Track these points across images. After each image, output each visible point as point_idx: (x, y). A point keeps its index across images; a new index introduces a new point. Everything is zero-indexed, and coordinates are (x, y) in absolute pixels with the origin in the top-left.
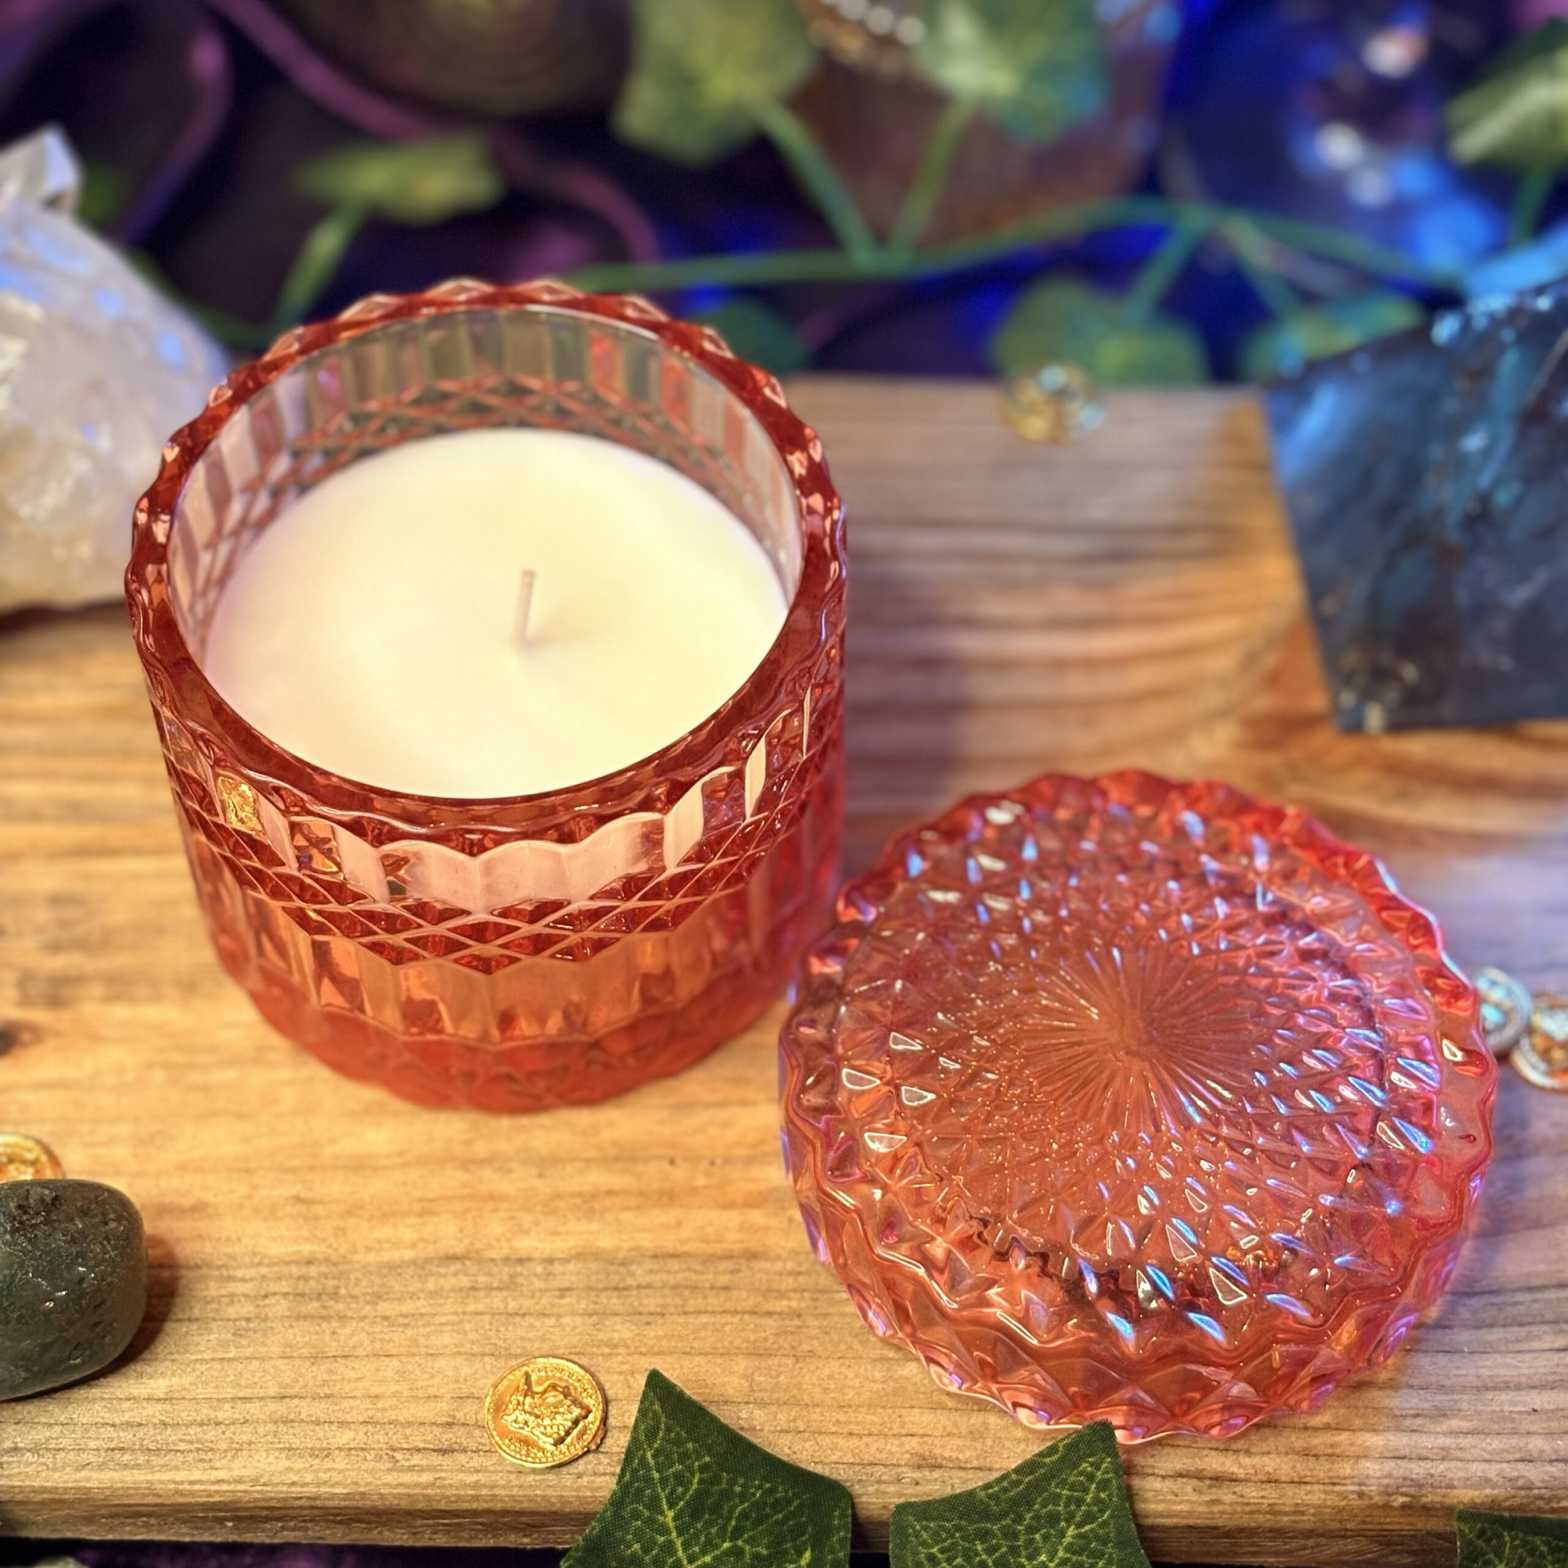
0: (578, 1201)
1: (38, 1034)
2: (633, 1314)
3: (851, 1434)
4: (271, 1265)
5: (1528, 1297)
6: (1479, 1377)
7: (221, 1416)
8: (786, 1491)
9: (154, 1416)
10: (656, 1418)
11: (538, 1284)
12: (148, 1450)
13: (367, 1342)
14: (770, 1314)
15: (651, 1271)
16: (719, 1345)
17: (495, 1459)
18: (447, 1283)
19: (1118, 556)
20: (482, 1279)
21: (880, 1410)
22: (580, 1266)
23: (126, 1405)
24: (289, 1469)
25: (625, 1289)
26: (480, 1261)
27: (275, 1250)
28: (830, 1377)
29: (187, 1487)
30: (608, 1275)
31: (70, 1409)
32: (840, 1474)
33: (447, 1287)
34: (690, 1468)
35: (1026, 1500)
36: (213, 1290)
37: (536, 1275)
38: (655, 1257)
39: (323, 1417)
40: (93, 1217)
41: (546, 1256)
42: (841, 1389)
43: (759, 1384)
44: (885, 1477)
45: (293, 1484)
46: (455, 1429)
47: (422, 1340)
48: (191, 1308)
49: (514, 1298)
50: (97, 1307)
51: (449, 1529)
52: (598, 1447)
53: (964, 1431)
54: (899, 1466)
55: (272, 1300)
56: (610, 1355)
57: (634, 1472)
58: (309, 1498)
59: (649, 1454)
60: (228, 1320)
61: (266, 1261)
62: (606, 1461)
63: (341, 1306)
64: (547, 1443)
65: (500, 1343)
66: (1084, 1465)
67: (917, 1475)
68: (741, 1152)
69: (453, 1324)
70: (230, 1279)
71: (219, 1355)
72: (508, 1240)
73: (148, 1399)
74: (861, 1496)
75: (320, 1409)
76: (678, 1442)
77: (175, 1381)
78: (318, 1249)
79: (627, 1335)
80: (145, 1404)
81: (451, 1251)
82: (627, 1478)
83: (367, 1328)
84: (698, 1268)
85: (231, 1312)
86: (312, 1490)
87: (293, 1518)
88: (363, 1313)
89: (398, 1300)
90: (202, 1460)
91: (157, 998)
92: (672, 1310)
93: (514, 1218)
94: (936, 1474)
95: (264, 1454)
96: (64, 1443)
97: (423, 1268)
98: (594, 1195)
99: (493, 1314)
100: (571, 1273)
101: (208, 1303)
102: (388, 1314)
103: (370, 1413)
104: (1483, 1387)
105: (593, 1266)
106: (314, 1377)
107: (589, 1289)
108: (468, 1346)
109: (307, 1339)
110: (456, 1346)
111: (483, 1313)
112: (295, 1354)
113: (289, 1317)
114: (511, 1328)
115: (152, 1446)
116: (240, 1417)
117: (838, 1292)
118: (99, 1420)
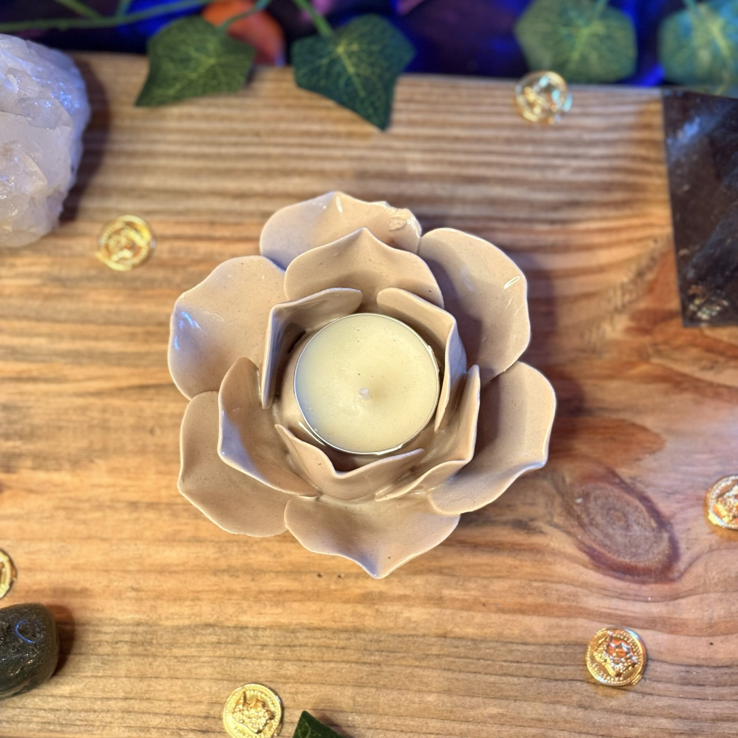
0: (271, 595)
2: (297, 661)
3: (402, 731)
4: (119, 625)
6: (715, 713)
7: (96, 707)
9: (64, 706)
10: (306, 728)
12: (62, 724)
13: (166, 670)
14: (365, 663)
15: (306, 637)
16: (339, 680)
18: (206, 639)
20: (223, 638)
21: (417, 719)
22: (272, 632)
23: (50, 699)
26: (222, 627)
27: (122, 617)
28: (393, 700)
30: (285, 638)
31: (24, 700)
33: (206, 641)
36: (91, 638)
37: (250, 637)
38: (309, 629)
39: (145, 710)
41: (255, 626)
42: (399, 706)
43: (358, 702)
46: (210, 719)
47: (193, 670)
48: (80, 648)
49: (239, 649)
52: (279, 734)
53: (457, 733)
55: (120, 645)
56: (285, 683)
60: (99, 655)
63: (153, 650)
64: (254, 732)
65: (232, 674)
68: (354, 571)
69: (208, 662)
70: (99, 632)
71: (95, 674)
72: (236, 617)
73: (62, 697)
77: (73, 687)
78: (143, 617)
79: (294, 673)
80: (59, 699)
81: (208, 622)
83: (167, 663)
84: (330, 636)
85: (100, 650)
88: (165, 654)
89: (182, 647)
90: (88, 730)
91: (58, 469)
92: (317, 659)
93: (238, 604)
95: (117, 729)
96: (22, 718)
98: (280, 593)
99: (228, 658)
100: (267, 637)
101: (89, 645)
102: (177, 655)
103: (168, 709)
104: (717, 719)
105: (278, 633)
106: (141, 689)
107: (276, 645)
108: (216, 675)
109: (137, 667)
110: (210, 674)
111: (224, 657)
112: (131, 675)
113: (128, 655)
114: (237, 666)
115: (64, 722)
116: (105, 708)
117: (399, 652)
118: (38, 707)
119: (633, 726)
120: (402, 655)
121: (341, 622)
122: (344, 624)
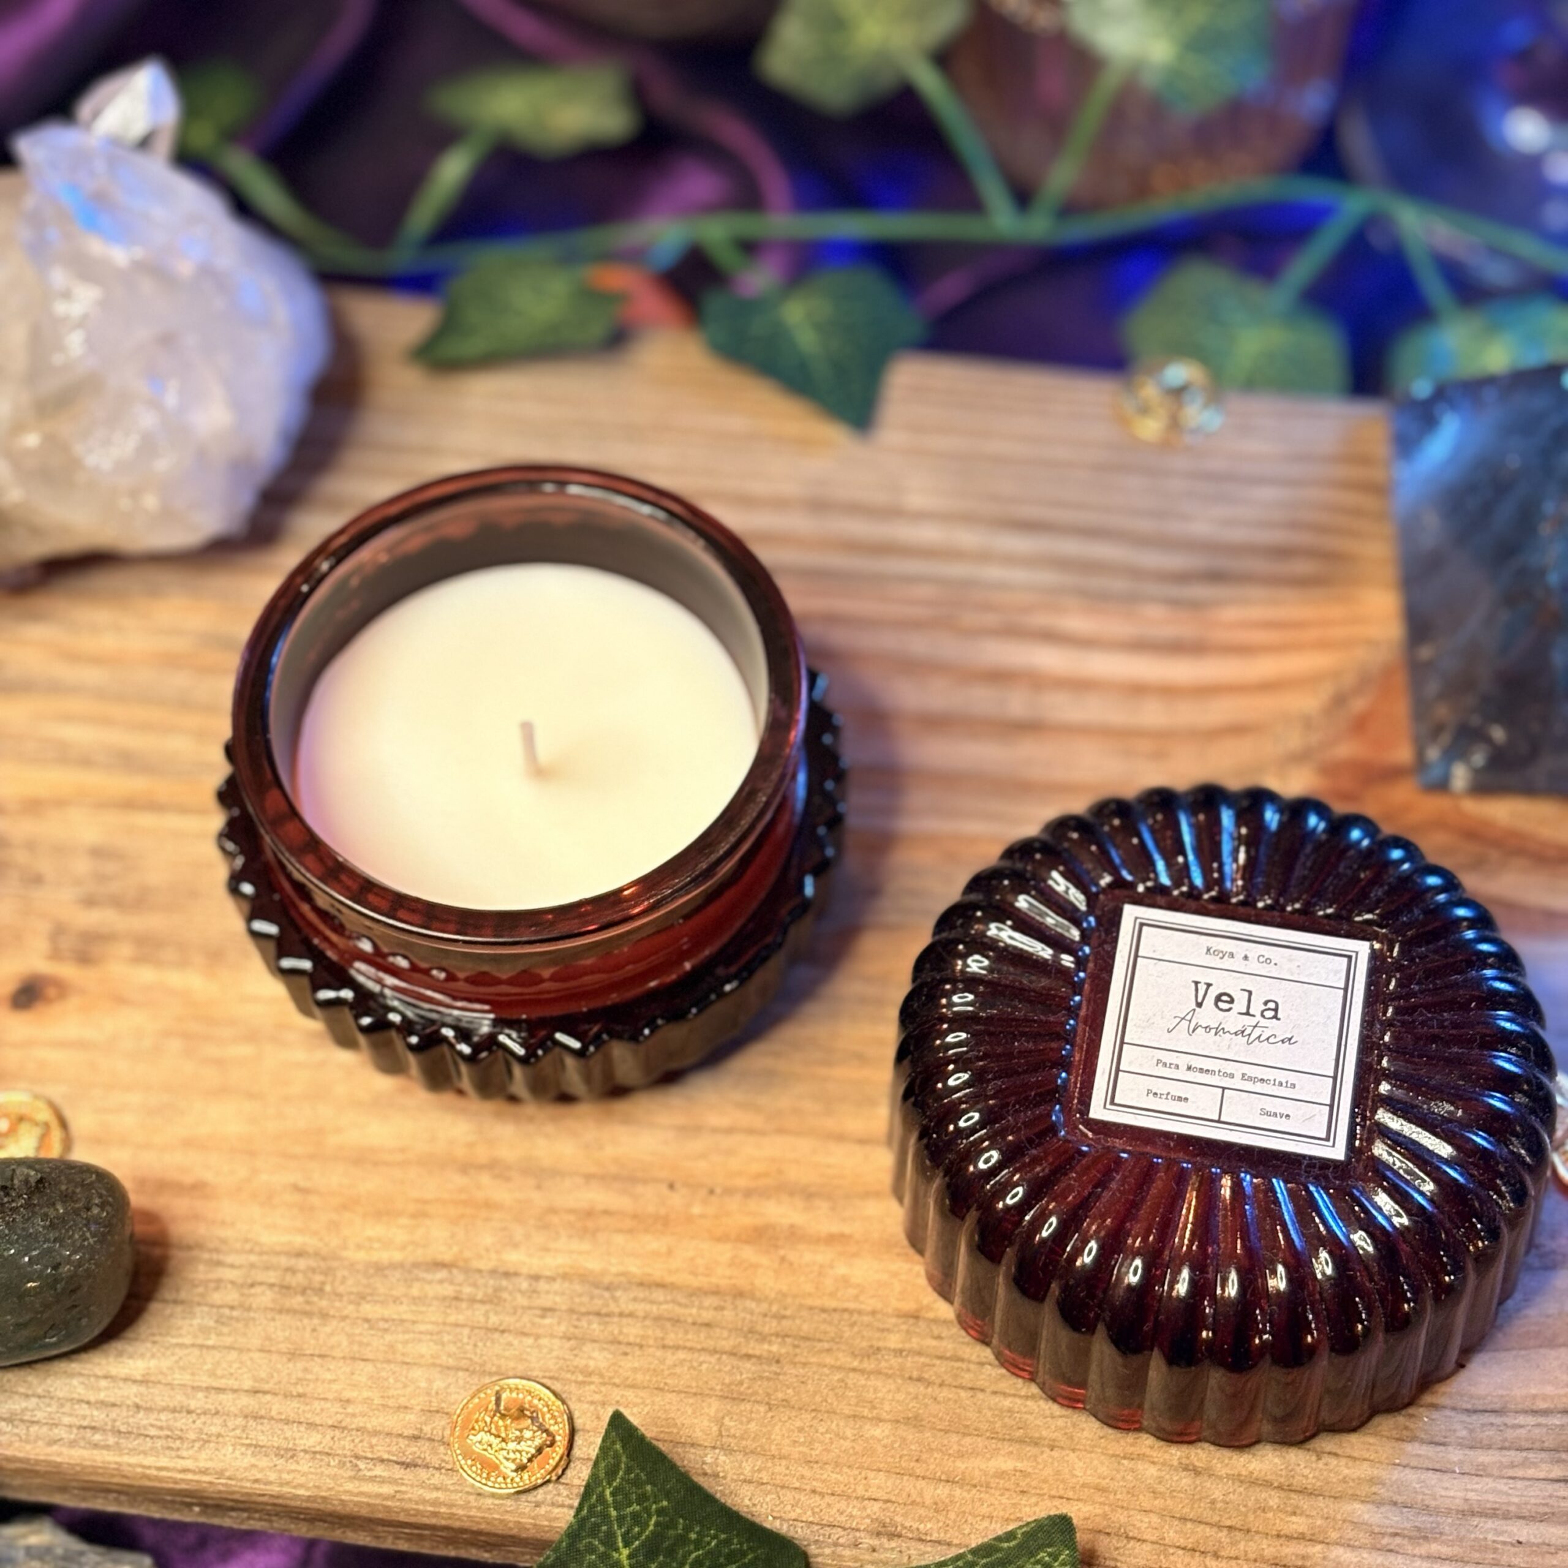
0: (572, 1218)
1: (62, 989)
2: (612, 1342)
3: (814, 1491)
4: (261, 1253)
5: (1531, 1420)
6: (1466, 1500)
7: (193, 1404)
8: (741, 1544)
9: (128, 1397)
10: (616, 1456)
11: (521, 1301)
12: (120, 1432)
13: (345, 1343)
14: (748, 1357)
15: (635, 1299)
16: (694, 1384)
17: (455, 1479)
18: (431, 1290)
19: (1216, 577)
20: (467, 1290)
21: (845, 1469)
22: (566, 1285)
23: (103, 1383)
24: (254, 1466)
25: (608, 1315)
26: (467, 1271)
27: (268, 1239)
28: (801, 1430)
29: (154, 1472)
30: (592, 1298)
31: (49, 1381)
32: (799, 1533)
33: (431, 1293)
34: (647, 1510)
36: (201, 1272)
37: (520, 1291)
38: (641, 1284)
39: (292, 1416)
40: (76, 1202)
41: (532, 1272)
42: (810, 1444)
43: (728, 1430)
44: (841, 1541)
45: (256, 1481)
46: (420, 1443)
47: (400, 1346)
48: (178, 1290)
49: (496, 1313)
50: (73, 1291)
51: (409, 1538)
52: (559, 1477)
53: (928, 1502)
54: (858, 1530)
55: (258, 1290)
56: (583, 1383)
57: (592, 1508)
58: (272, 1496)
59: (608, 1492)
60: (212, 1306)
61: (257, 1249)
62: (565, 1493)
63: (324, 1303)
64: (508, 1468)
65: (476, 1359)
66: (1042, 1554)
67: (875, 1542)
68: (742, 1182)
69: (431, 1334)
70: (219, 1263)
71: (199, 1341)
72: (498, 1252)
73: (126, 1380)
74: (817, 1556)
75: (291, 1408)
76: (637, 1483)
77: (153, 1363)
78: (310, 1242)
79: (603, 1365)
80: (121, 1384)
81: (440, 1258)
82: (585, 1512)
83: (347, 1329)
84: (683, 1301)
85: (217, 1297)
86: (275, 1489)
87: (256, 1511)
88: (346, 1312)
89: (382, 1303)
90: (170, 1448)
91: (183, 963)
92: (651, 1342)
93: (504, 1229)
94: (893, 1544)
95: (230, 1448)
96: (39, 1415)
97: (410, 1272)
98: (589, 1214)
99: (473, 1328)
100: (556, 1293)
101: (195, 1286)
102: (370, 1316)
103: (339, 1417)
104: (1469, 1512)
105: (578, 1288)
106: (289, 1375)
107: (572, 1311)
108: (444, 1358)
109: (287, 1334)
110: (432, 1356)
111: (463, 1326)
112: (273, 1349)
113: (272, 1310)
114: (488, 1344)
115: (123, 1429)
116: (212, 1407)
117: (820, 1341)
118: (75, 1396)
119: (1294, 1514)
120: (826, 1345)
121: (707, 1275)
122: (714, 1280)
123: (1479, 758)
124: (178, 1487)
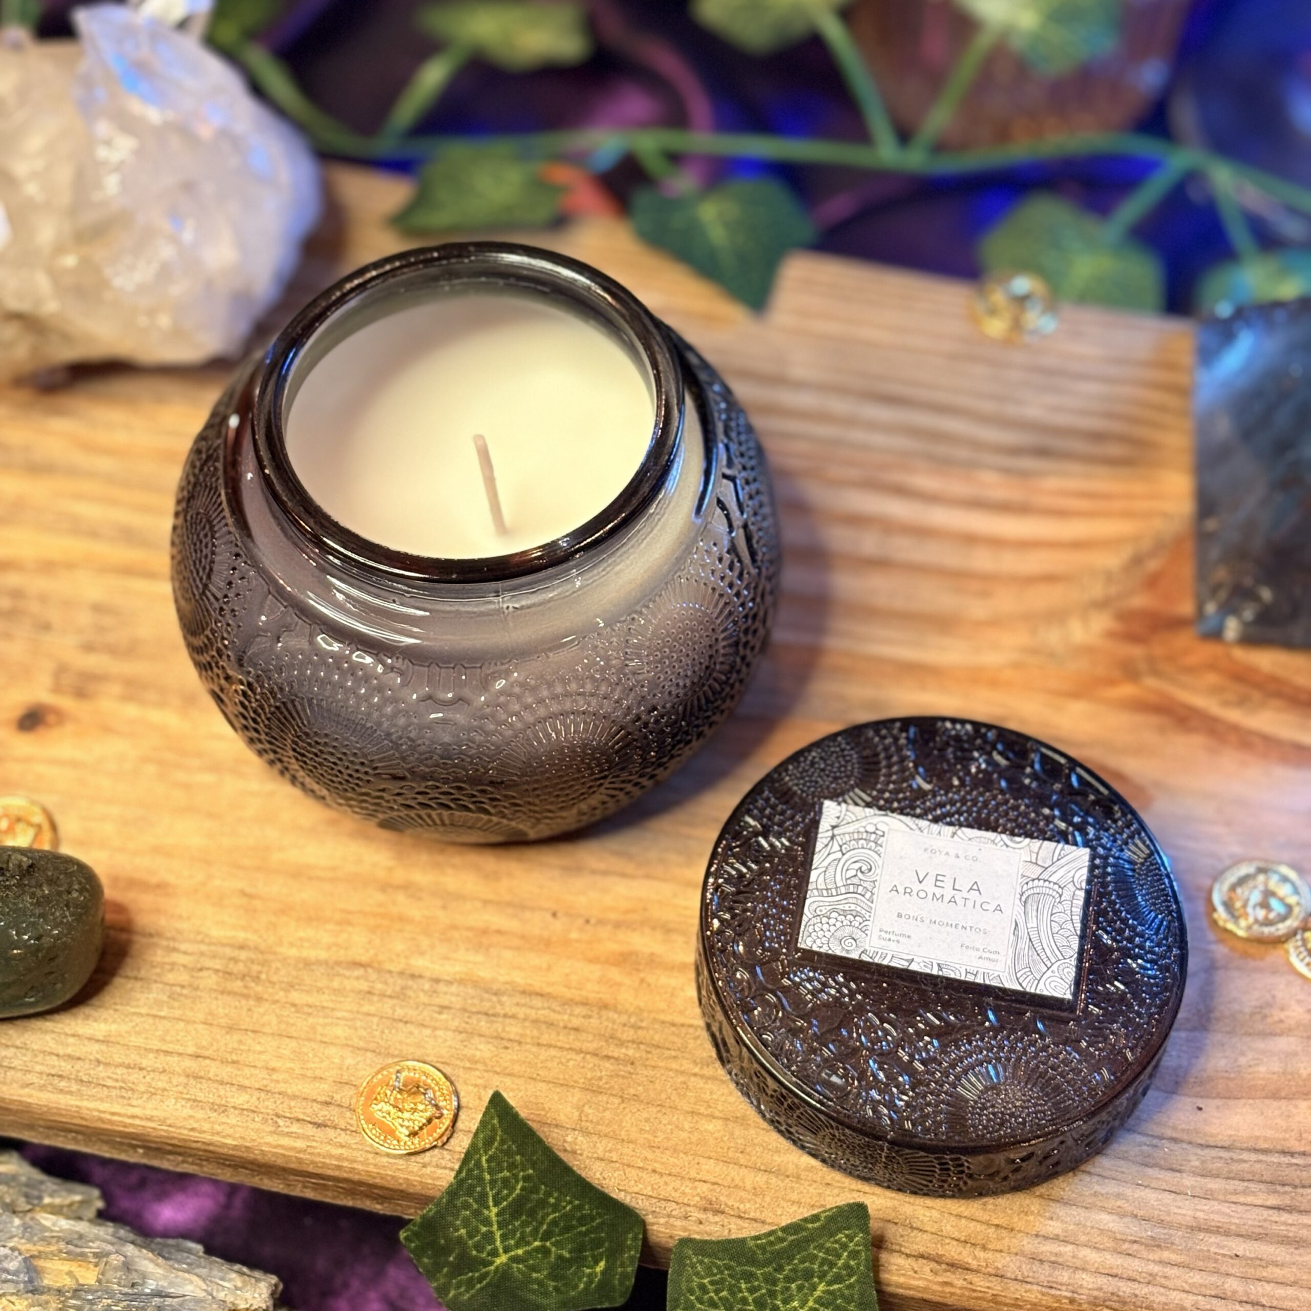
0: (470, 934)
1: (60, 716)
2: (496, 1038)
3: (654, 1171)
4: (210, 944)
5: (1253, 1157)
6: (1195, 1218)
7: (144, 1063)
8: (591, 1210)
9: (91, 1053)
10: (494, 1129)
11: (423, 998)
12: (82, 1081)
13: (274, 1021)
14: (608, 1057)
15: (518, 1004)
16: (561, 1076)
17: (358, 1139)
18: (349, 984)
19: (1042, 452)
20: (379, 986)
21: (682, 1155)
22: (461, 988)
23: (71, 1040)
24: (191, 1117)
25: (494, 1015)
26: (380, 971)
27: (216, 933)
28: (647, 1120)
29: (108, 1117)
30: (482, 1000)
31: (26, 1035)
32: (639, 1204)
33: (348, 987)
34: (515, 1176)
35: (787, 1255)
36: (159, 956)
37: (423, 990)
38: (523, 992)
39: (226, 1079)
40: (59, 886)
41: (434, 976)
42: (654, 1132)
43: (587, 1116)
44: (674, 1213)
45: (193, 1129)
46: (331, 1108)
47: (319, 1029)
48: (139, 970)
49: (402, 1007)
50: (52, 959)
51: (316, 1187)
52: (444, 1144)
53: (748, 1187)
54: (689, 1205)
55: (205, 973)
56: (470, 1069)
57: (470, 1171)
58: (204, 1143)
59: (484, 1159)
60: (166, 984)
61: (207, 940)
62: (448, 1157)
63: (259, 989)
64: (403, 1133)
65: (382, 1043)
66: (840, 1235)
67: (702, 1216)
68: (613, 916)
69: (347, 1020)
70: (175, 950)
71: (154, 1012)
72: (406, 957)
73: (90, 1039)
74: (653, 1224)
75: (225, 1072)
76: (508, 1153)
77: (114, 1027)
78: (252, 938)
79: (487, 1055)
80: (86, 1042)
81: (358, 958)
82: (463, 1174)
83: (278, 1011)
84: (558, 1008)
85: (170, 977)
86: (207, 1137)
87: (190, 1156)
88: (277, 997)
89: (308, 992)
90: (123, 1097)
91: (162, 704)
92: (529, 1040)
93: (413, 939)
94: (717, 1219)
95: (173, 1101)
96: (16, 1063)
97: (332, 968)
98: (485, 932)
99: (382, 1017)
100: (452, 994)
101: (153, 967)
102: (297, 1002)
103: (265, 1082)
104: (1197, 1228)
105: (471, 991)
106: (226, 1044)
107: (464, 1010)
108: (356, 1040)
109: (227, 1011)
110: (346, 1038)
111: (374, 1015)
112: (215, 1022)
113: (215, 990)
114: (393, 1031)
115: (85, 1078)
116: (160, 1066)
117: (669, 1049)
118: (48, 1049)
119: (1051, 1218)
120: (673, 1053)
121: (580, 989)
122: (584, 993)
123: (1249, 614)
124: (127, 1130)
